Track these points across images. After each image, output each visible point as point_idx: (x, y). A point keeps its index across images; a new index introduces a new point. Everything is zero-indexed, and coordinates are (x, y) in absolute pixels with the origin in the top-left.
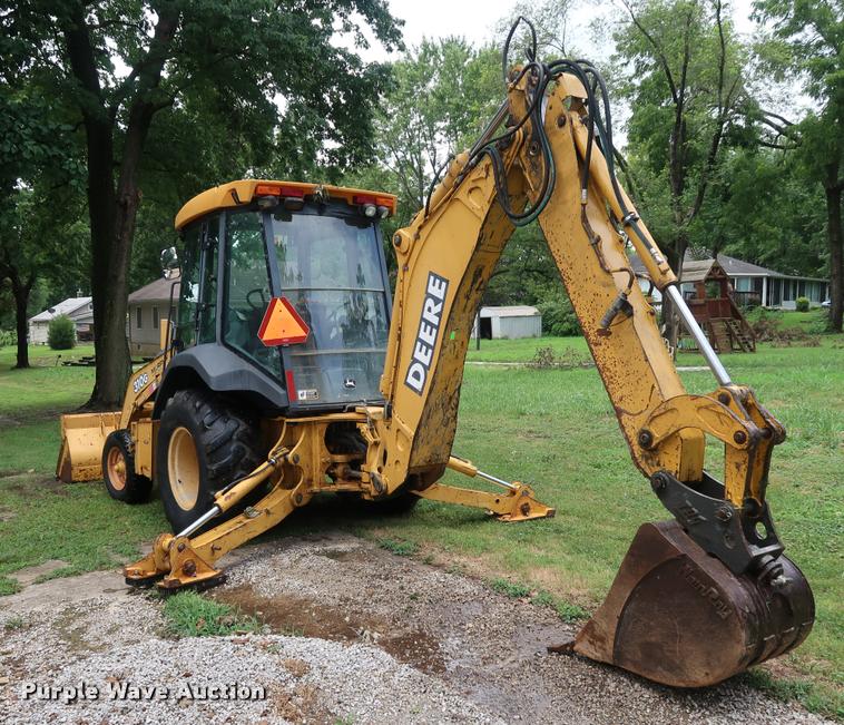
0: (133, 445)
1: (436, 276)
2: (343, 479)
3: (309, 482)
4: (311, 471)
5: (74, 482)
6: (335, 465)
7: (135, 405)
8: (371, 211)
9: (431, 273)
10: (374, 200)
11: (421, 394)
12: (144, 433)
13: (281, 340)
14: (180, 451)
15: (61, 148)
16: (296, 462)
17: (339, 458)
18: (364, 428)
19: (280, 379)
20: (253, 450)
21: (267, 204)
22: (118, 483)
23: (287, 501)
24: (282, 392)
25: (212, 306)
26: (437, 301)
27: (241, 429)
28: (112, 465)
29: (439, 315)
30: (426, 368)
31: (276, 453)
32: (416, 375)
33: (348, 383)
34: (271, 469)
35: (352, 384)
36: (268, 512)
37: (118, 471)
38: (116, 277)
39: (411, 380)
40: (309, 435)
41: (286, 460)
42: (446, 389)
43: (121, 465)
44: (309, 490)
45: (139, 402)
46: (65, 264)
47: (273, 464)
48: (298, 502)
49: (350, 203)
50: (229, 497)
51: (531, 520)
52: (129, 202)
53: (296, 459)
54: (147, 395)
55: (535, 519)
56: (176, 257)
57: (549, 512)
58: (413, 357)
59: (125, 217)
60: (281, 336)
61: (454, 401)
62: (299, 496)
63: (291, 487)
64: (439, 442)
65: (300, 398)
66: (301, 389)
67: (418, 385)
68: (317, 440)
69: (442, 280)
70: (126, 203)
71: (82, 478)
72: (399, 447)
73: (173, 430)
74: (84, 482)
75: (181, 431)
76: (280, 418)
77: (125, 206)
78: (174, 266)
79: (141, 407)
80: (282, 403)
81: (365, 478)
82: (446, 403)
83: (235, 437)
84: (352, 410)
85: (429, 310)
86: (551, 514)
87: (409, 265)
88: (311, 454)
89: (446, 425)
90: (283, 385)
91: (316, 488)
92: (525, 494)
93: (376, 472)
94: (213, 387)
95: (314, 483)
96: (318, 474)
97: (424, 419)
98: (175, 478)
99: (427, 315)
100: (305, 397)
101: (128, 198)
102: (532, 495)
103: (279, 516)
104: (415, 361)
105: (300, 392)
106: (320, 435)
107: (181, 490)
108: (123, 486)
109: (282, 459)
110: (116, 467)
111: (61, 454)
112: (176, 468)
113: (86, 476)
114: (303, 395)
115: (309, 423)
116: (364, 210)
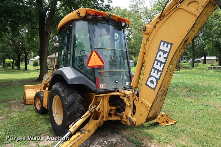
0: (42, 98)
1: (165, 42)
2: (114, 115)
3: (103, 117)
4: (103, 114)
5: (27, 105)
6: (111, 110)
7: (45, 84)
8: (123, 24)
9: (162, 41)
10: (124, 21)
11: (154, 89)
12: (45, 95)
13: (94, 66)
14: (57, 103)
15: (31, 17)
16: (99, 111)
17: (113, 108)
18: (125, 99)
19: (94, 80)
20: (83, 106)
21: (90, 17)
22: (38, 108)
23: (96, 125)
24: (94, 85)
25: (69, 54)
26: (164, 52)
27: (79, 98)
28: (37, 102)
29: (166, 58)
30: (157, 80)
31: (91, 107)
32: (152, 82)
33: (116, 82)
34: (90, 113)
35: (117, 82)
36: (89, 131)
37: (38, 104)
38: (45, 50)
39: (148, 83)
40: (103, 100)
41: (95, 110)
42: (164, 88)
43: (39, 102)
44: (103, 120)
45: (46, 83)
46: (36, 48)
47: (91, 112)
48: (99, 125)
49: (117, 21)
50: (75, 127)
51: (170, 125)
52: (49, 33)
53: (99, 109)
54: (48, 81)
55: (171, 125)
56: (58, 39)
57: (175, 122)
58: (150, 74)
59: (47, 36)
60: (94, 65)
61: (166, 92)
62: (100, 123)
63: (97, 119)
64: (158, 108)
65: (101, 87)
66: (101, 84)
67: (153, 86)
68: (106, 102)
69: (168, 43)
70: (48, 33)
71: (29, 103)
72: (142, 110)
73: (54, 96)
74: (30, 104)
75: (57, 97)
76: (92, 93)
77: (47, 33)
78: (57, 43)
79: (47, 84)
80: (94, 89)
81: (124, 117)
82: (163, 93)
83: (76, 101)
84: (118, 91)
85: (160, 56)
86: (175, 123)
87: (149, 38)
88: (104, 107)
89: (161, 102)
90: (95, 83)
91: (105, 119)
92: (167, 116)
93: (131, 117)
94: (69, 83)
95: (104, 117)
96: (106, 114)
97: (155, 100)
98: (55, 112)
99: (158, 58)
100: (102, 87)
101: (48, 31)
102: (169, 117)
103: (93, 131)
104: (151, 76)
105: (101, 85)
106: (107, 100)
107: (57, 116)
108: (40, 108)
109: (94, 110)
110: (38, 103)
111: (24, 96)
112: (55, 108)
113: (31, 103)
114: (101, 86)
115: (103, 96)
116: (121, 24)
